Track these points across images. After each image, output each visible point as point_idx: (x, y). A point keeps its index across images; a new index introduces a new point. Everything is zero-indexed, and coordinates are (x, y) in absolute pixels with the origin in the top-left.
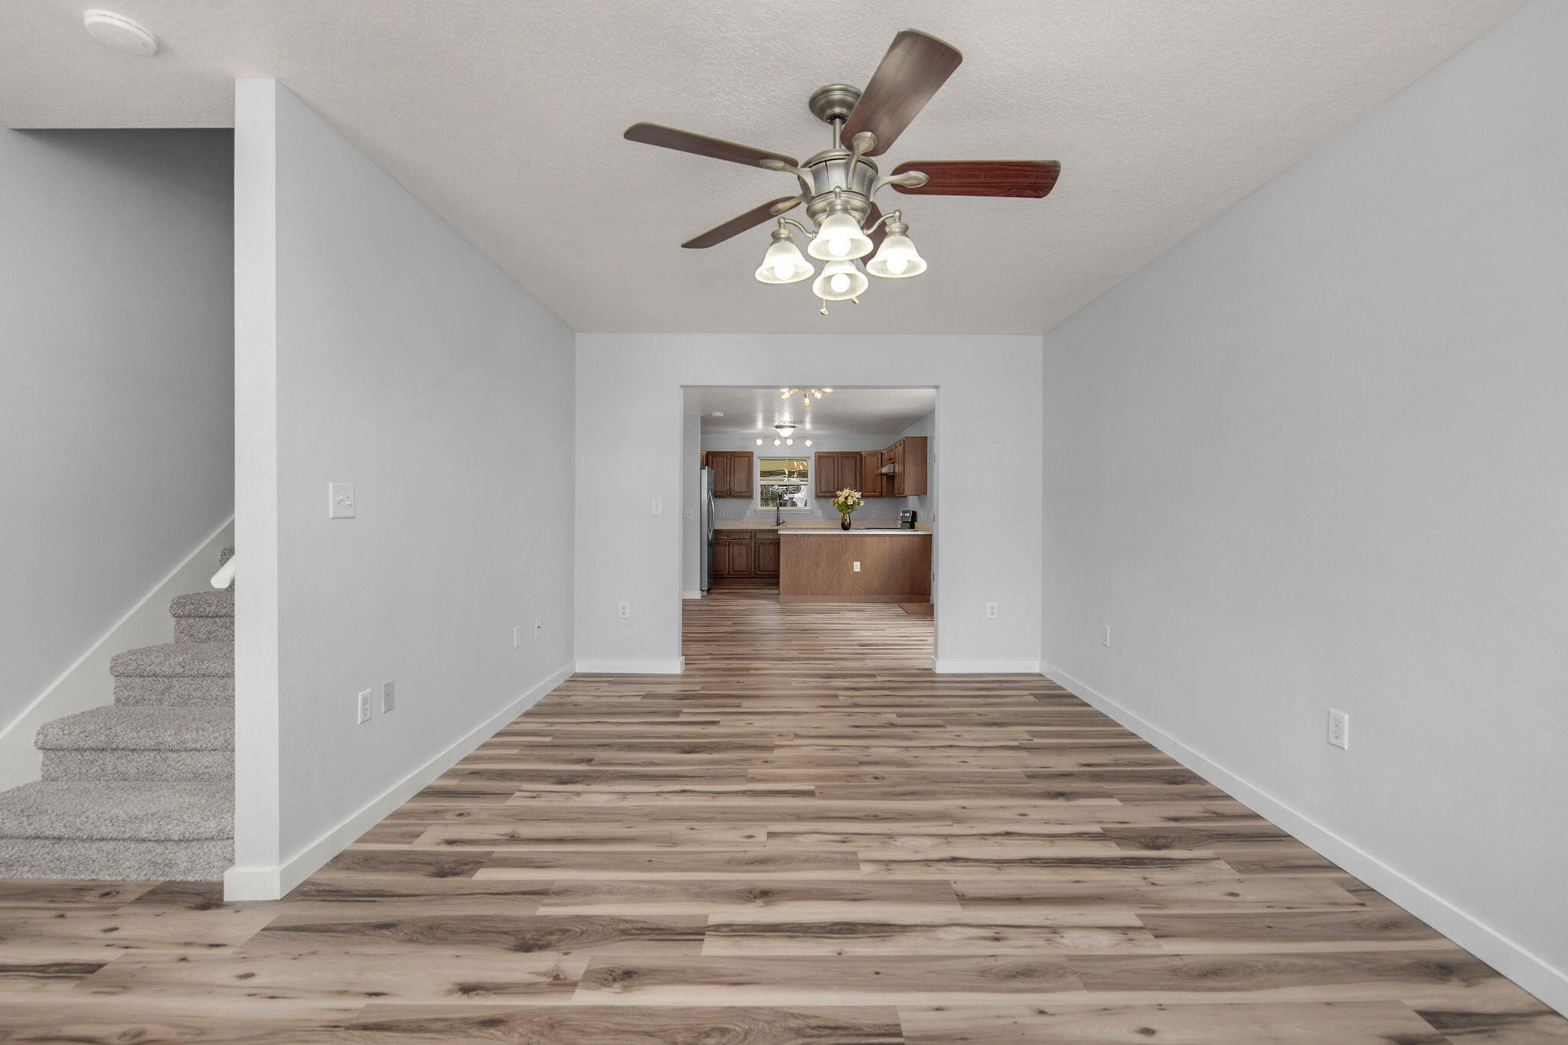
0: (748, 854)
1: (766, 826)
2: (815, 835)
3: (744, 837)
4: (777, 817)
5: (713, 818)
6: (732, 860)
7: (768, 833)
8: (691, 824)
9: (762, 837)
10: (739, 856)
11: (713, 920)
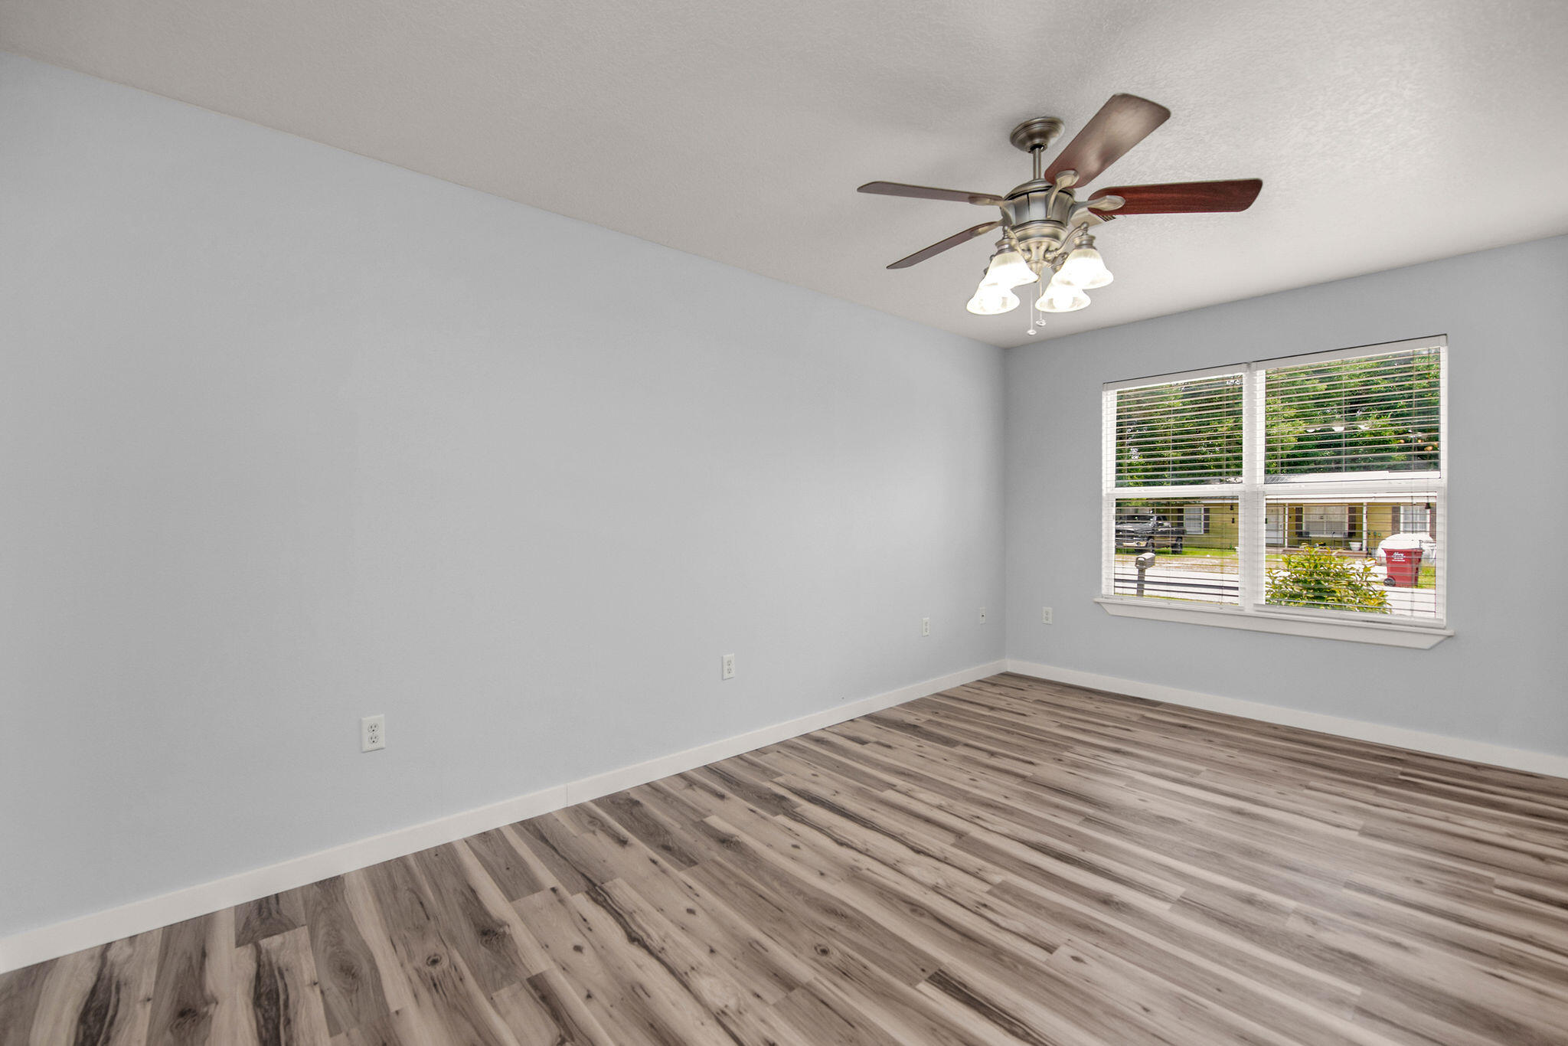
0: (1095, 941)
1: (1047, 963)
2: (1003, 924)
3: (1085, 963)
4: (1021, 967)
5: (1105, 1013)
6: (1118, 944)
7: (1051, 952)
8: (1144, 1019)
9: (1063, 953)
10: (1105, 945)
11: (1167, 906)
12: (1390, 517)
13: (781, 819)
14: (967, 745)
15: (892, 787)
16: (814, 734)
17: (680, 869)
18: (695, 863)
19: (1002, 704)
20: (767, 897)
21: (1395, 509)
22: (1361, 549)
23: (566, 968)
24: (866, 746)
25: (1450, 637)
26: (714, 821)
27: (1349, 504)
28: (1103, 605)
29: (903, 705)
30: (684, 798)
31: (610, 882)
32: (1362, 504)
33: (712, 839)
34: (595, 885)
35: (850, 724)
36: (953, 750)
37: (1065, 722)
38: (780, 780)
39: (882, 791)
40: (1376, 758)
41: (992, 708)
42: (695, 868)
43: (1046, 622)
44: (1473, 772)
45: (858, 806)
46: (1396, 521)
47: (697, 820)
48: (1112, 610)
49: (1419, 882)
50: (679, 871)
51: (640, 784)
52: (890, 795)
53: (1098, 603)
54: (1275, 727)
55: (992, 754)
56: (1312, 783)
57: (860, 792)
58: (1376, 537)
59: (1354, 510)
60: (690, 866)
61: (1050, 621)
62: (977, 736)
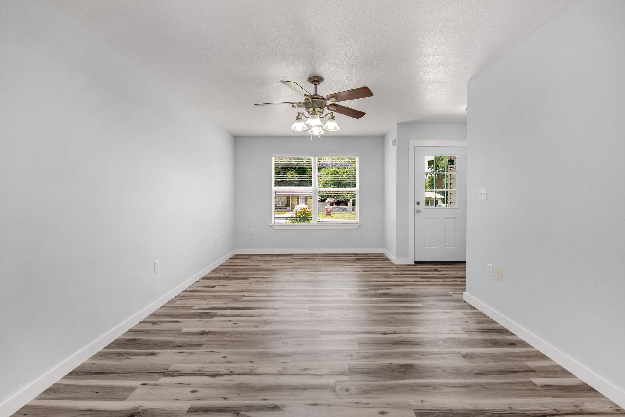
12: (296, 200)
13: (214, 319)
14: (252, 278)
15: (244, 296)
16: (187, 289)
17: (199, 349)
18: (202, 345)
19: (247, 264)
20: (247, 340)
21: (298, 197)
22: (290, 209)
23: (199, 399)
24: (215, 287)
25: (360, 225)
26: (185, 330)
27: (287, 196)
28: (273, 226)
29: (212, 272)
30: (155, 329)
31: (170, 368)
32: (290, 196)
33: (196, 335)
34: (165, 372)
35: (198, 282)
36: (249, 280)
37: (273, 264)
38: (194, 308)
39: (242, 298)
40: (349, 256)
41: (246, 266)
42: (203, 346)
43: (251, 234)
44: (366, 255)
45: (240, 305)
46: (298, 201)
47: (179, 332)
48: (275, 228)
49: (380, 277)
50: (199, 350)
51: (124, 333)
52: (244, 298)
53: (271, 226)
54: (324, 254)
55: (264, 278)
56: (344, 264)
57: (234, 301)
58: (293, 206)
59: (288, 198)
60: (201, 346)
61: (253, 234)
62: (252, 274)
